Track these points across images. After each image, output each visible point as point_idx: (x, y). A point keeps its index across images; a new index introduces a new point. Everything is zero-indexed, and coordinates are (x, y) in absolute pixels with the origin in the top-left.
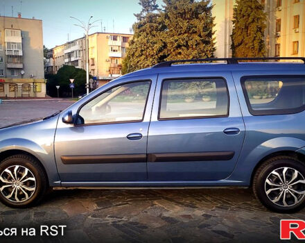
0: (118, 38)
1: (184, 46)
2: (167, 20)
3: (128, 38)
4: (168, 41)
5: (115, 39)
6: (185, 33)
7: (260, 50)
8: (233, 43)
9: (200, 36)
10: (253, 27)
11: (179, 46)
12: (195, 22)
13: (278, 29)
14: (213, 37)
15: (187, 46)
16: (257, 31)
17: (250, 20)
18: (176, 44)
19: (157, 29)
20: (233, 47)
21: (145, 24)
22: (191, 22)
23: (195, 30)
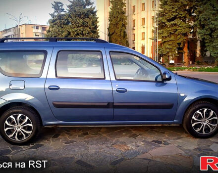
0: (39, 28)
1: (81, 34)
2: (70, 18)
3: (46, 28)
4: (71, 31)
5: (37, 28)
6: (81, 26)
7: (124, 37)
8: (109, 33)
9: (90, 28)
10: (120, 24)
11: (78, 34)
12: (87, 20)
13: (134, 26)
14: (98, 29)
15: (83, 34)
16: (123, 26)
17: (118, 20)
18: (76, 33)
19: (64, 24)
20: (109, 35)
21: (56, 20)
22: (84, 20)
23: (87, 25)
